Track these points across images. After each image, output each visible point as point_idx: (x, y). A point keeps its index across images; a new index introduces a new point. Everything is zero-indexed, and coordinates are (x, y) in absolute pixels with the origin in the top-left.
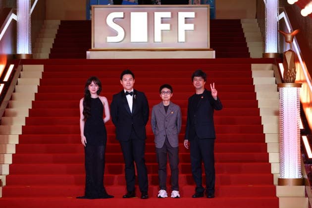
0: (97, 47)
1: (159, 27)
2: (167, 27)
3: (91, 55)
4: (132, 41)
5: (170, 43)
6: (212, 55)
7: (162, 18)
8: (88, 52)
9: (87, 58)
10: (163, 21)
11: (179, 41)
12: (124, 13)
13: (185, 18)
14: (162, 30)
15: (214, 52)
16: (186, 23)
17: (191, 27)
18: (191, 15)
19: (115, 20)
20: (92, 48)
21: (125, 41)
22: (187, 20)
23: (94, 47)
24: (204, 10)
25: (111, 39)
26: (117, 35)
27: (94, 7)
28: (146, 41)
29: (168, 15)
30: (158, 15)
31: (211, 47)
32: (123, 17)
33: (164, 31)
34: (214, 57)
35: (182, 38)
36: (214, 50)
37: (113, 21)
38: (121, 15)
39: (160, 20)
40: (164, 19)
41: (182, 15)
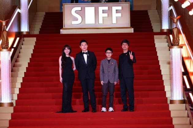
0: (66, 27)
1: (101, 15)
2: (106, 15)
3: (63, 32)
4: (86, 23)
5: (108, 24)
6: (132, 30)
7: (103, 10)
8: (61, 30)
9: (61, 33)
10: (104, 12)
11: (113, 23)
12: (81, 8)
13: (116, 10)
14: (103, 17)
15: (133, 29)
16: (117, 13)
17: (119, 15)
18: (120, 8)
19: (76, 12)
20: (64, 28)
21: (82, 23)
22: (117, 11)
23: (64, 27)
24: (127, 5)
25: (74, 23)
26: (77, 20)
27: (64, 5)
28: (94, 23)
29: (106, 8)
30: (101, 9)
31: (131, 26)
32: (81, 10)
33: (104, 18)
34: (133, 32)
35: (114, 21)
36: (133, 28)
37: (75, 12)
38: (79, 9)
39: (102, 11)
40: (104, 11)
41: (114, 9)
